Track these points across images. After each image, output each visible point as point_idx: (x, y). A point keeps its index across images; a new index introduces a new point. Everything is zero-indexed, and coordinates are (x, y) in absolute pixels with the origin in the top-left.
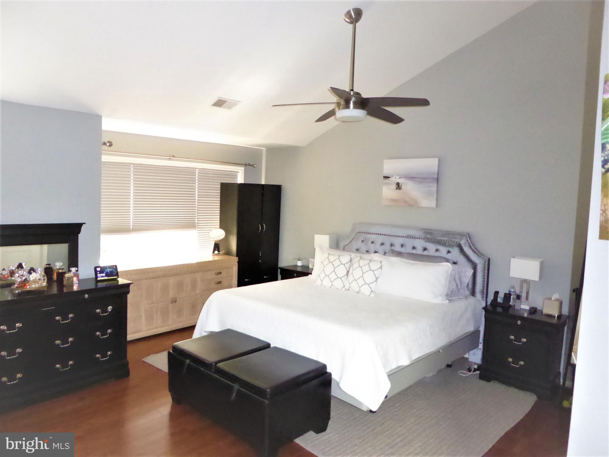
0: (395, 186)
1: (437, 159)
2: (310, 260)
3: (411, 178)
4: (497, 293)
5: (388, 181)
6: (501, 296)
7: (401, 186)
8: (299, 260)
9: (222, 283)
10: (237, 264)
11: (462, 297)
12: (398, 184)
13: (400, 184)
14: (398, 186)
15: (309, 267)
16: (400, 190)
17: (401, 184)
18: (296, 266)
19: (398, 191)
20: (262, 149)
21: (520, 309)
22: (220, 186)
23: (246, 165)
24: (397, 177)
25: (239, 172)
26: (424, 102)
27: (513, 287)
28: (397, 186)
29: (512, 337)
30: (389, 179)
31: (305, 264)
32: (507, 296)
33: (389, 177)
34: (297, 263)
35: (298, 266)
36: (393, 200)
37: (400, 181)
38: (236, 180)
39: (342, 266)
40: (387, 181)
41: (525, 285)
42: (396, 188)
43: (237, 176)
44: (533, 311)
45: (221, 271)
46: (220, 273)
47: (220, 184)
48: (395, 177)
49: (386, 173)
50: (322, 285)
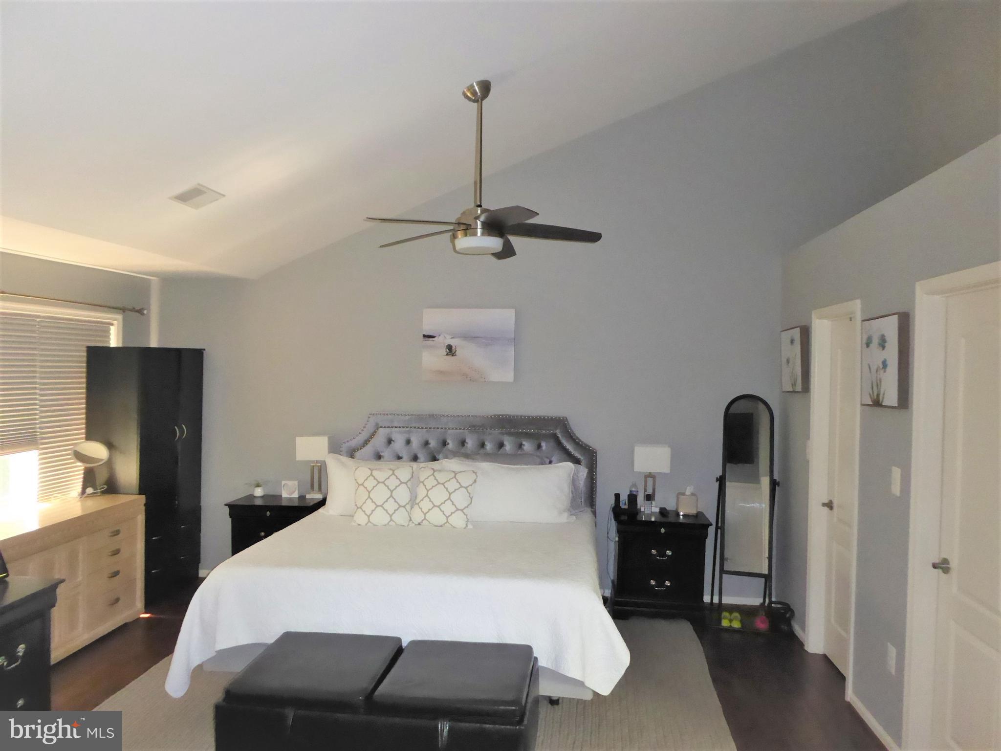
0: (445, 351)
1: (513, 311)
2: (283, 483)
3: (470, 337)
4: (617, 496)
5: (432, 342)
6: (624, 498)
7: (456, 351)
8: (258, 486)
9: (122, 551)
10: (143, 508)
11: (583, 509)
12: (450, 348)
13: (454, 348)
14: (450, 350)
15: (281, 496)
16: (452, 356)
17: (456, 347)
18: (252, 497)
19: (450, 358)
20: (149, 280)
21: (650, 513)
22: (85, 354)
23: (123, 310)
24: (448, 337)
25: (112, 325)
26: (593, 237)
27: (634, 485)
28: (448, 350)
29: (654, 552)
30: (433, 339)
31: (271, 492)
32: (632, 498)
33: (434, 337)
34: (254, 490)
35: (255, 497)
36: (441, 372)
37: (453, 342)
38: (107, 339)
39: (381, 485)
40: (430, 342)
41: (650, 481)
42: (446, 353)
43: (108, 331)
44: (663, 512)
45: (118, 529)
46: (117, 533)
47: (85, 349)
48: (445, 337)
49: (427, 329)
50: (369, 524)
